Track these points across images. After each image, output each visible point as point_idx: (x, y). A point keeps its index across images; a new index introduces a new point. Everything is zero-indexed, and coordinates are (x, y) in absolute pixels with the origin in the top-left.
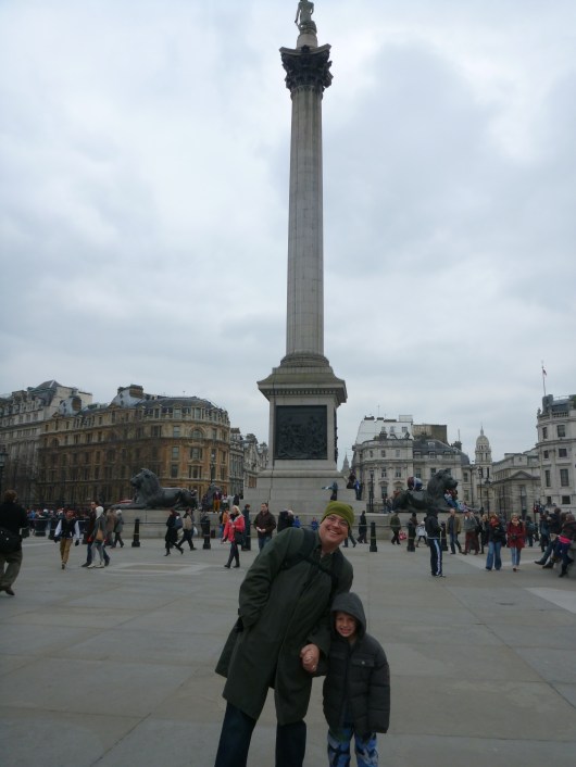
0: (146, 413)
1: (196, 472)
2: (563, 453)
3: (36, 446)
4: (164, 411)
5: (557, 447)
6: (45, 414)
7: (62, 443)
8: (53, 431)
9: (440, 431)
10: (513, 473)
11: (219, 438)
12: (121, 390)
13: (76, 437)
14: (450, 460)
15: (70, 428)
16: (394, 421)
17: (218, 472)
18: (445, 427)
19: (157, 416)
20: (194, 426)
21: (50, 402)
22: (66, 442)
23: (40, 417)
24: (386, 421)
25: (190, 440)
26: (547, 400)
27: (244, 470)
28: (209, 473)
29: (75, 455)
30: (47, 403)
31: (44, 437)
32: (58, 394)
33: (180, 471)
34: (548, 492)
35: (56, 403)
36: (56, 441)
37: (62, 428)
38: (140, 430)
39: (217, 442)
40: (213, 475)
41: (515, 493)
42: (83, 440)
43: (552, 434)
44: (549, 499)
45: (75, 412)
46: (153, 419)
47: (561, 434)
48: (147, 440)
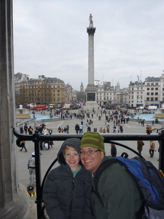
0: (47, 82)
1: (59, 95)
2: (133, 93)
3: (19, 89)
4: (51, 82)
5: (132, 92)
6: (20, 81)
7: (26, 88)
8: (23, 85)
9: (109, 83)
10: (124, 93)
11: (63, 88)
12: (39, 76)
13: (29, 87)
14: (111, 91)
15: (28, 85)
16: (99, 81)
17: (63, 95)
18: (110, 82)
19: (50, 83)
20: (58, 85)
21: (21, 78)
22: (27, 88)
23: (19, 82)
24: (97, 81)
25: (57, 88)
26: (131, 82)
27: (67, 94)
28: (61, 95)
29: (30, 91)
30: (20, 78)
31: (21, 87)
32: (22, 76)
33: (55, 95)
34: (129, 100)
35: (22, 78)
36: (24, 88)
37: (25, 84)
38: (46, 86)
39: (62, 89)
40: (62, 96)
41: (124, 97)
42: (31, 88)
43: (131, 89)
44: (130, 101)
45: (28, 81)
46: (49, 84)
47: (133, 89)
48: (47, 88)
